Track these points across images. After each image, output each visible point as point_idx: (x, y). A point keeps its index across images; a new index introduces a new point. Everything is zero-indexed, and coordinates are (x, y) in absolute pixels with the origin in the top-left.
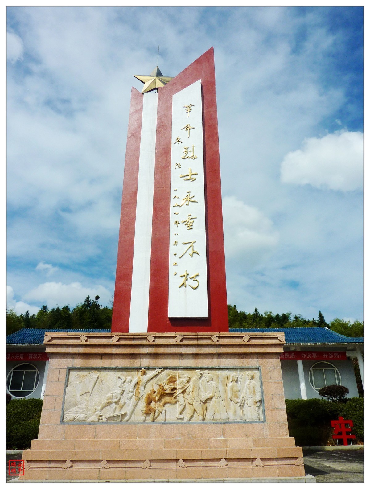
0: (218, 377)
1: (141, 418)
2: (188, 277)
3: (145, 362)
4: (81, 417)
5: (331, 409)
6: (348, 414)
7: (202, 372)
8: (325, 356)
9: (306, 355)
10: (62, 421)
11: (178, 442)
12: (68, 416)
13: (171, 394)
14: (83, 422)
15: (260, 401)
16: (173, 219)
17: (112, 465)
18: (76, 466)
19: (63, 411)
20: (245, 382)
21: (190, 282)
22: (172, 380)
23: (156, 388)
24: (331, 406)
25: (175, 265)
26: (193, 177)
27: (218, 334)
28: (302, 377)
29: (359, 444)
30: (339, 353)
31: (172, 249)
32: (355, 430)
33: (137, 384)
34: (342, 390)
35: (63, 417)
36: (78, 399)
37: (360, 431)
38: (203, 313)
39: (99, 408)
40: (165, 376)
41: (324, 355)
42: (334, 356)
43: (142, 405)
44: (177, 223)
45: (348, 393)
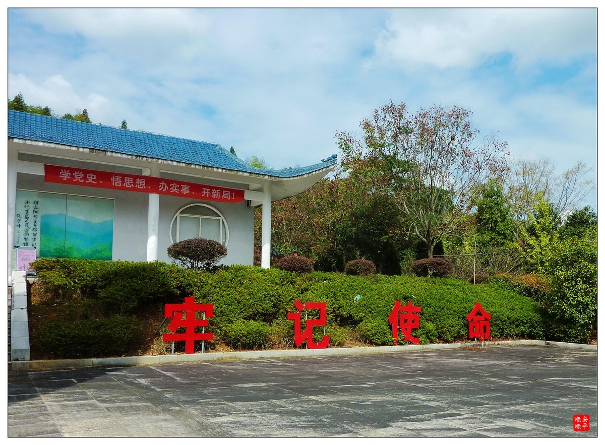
5: (181, 282)
6: (213, 294)
8: (205, 192)
9: (169, 187)
24: (184, 277)
28: (154, 226)
29: (218, 351)
30: (232, 191)
32: (218, 323)
34: (214, 248)
37: (227, 326)
41: (203, 190)
42: (221, 195)
45: (225, 255)
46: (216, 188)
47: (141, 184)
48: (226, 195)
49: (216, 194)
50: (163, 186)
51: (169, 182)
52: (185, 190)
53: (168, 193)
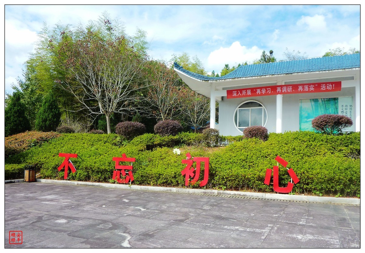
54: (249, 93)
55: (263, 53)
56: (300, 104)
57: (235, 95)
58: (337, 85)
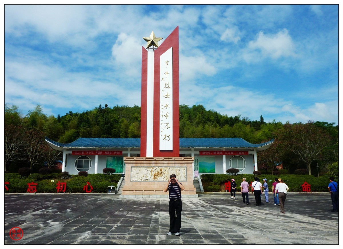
0: (174, 169)
1: (153, 180)
2: (166, 136)
3: (153, 165)
4: (136, 180)
5: (229, 178)
7: (170, 168)
10: (131, 181)
11: (163, 186)
12: (132, 180)
13: (161, 174)
14: (137, 181)
15: (186, 176)
16: (161, 114)
17: (145, 191)
18: (136, 191)
19: (131, 178)
20: (182, 171)
21: (167, 138)
22: (161, 170)
23: (157, 172)
25: (162, 132)
26: (168, 96)
27: (174, 157)
28: (225, 163)
30: (245, 152)
31: (161, 126)
33: (151, 171)
34: (236, 170)
35: (131, 180)
36: (135, 175)
38: (171, 149)
39: (141, 177)
40: (159, 169)
41: (237, 152)
43: (153, 177)
44: (162, 116)
45: (239, 172)
46: (240, 152)
47: (221, 153)
48: (243, 153)
49: (240, 153)
50: (226, 153)
51: (227, 151)
52: (232, 153)
53: (228, 154)
54: (83, 153)
55: (100, 106)
56: (107, 158)
57: (76, 153)
58: (120, 152)
